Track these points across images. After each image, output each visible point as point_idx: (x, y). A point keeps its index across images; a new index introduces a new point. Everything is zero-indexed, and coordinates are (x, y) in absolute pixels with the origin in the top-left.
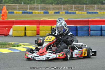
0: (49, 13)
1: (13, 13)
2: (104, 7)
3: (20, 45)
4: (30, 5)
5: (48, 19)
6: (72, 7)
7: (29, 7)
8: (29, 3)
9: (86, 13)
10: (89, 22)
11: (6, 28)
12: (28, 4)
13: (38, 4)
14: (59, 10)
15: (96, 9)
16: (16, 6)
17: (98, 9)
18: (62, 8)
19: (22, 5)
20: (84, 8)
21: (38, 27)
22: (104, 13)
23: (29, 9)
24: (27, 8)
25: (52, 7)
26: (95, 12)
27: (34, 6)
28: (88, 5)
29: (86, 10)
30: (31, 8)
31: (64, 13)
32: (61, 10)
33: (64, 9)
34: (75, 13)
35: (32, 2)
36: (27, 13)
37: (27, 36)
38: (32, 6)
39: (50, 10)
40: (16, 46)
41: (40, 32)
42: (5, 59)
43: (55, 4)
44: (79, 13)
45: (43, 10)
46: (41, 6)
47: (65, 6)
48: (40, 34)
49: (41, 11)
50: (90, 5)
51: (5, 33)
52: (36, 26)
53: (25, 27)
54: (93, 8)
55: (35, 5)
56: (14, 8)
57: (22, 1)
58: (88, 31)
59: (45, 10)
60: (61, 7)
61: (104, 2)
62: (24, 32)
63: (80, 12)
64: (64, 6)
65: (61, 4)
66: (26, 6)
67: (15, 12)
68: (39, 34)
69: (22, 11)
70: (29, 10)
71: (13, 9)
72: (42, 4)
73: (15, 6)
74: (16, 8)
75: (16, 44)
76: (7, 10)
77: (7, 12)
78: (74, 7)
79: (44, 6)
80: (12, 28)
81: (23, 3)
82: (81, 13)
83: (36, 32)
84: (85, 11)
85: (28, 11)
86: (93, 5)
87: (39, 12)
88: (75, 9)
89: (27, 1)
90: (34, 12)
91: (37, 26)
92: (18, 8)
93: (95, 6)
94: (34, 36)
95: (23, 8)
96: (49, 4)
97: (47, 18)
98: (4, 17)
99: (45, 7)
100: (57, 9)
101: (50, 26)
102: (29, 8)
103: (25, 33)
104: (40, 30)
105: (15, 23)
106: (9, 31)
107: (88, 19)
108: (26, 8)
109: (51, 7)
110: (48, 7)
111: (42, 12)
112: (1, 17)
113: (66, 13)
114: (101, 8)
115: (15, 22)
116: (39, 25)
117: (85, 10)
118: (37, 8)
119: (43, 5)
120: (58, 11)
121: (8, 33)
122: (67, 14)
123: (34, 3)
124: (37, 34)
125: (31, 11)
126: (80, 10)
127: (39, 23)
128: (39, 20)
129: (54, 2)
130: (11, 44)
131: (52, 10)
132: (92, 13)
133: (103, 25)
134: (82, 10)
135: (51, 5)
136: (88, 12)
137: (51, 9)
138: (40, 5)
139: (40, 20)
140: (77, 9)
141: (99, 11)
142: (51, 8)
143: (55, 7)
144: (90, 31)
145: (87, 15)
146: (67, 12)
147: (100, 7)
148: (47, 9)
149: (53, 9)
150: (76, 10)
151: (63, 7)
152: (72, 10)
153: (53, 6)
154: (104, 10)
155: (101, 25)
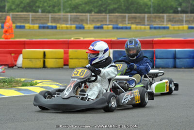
0: (86, 28)
1: (23, 27)
2: (179, 19)
3: (36, 84)
4: (52, 14)
5: (84, 38)
6: (124, 18)
7: (51, 18)
8: (51, 11)
9: (149, 29)
10: (153, 44)
11: (11, 54)
12: (49, 12)
13: (67, 12)
14: (102, 23)
15: (165, 21)
16: (29, 15)
17: (169, 21)
18: (108, 19)
19: (40, 14)
20: (144, 20)
21: (66, 53)
22: (179, 28)
23: (50, 21)
24: (47, 19)
25: (90, 18)
26: (163, 26)
27: (60, 15)
28: (153, 15)
29: (148, 23)
30: (55, 20)
31: (111, 29)
32: (105, 23)
33: (111, 21)
34: (130, 28)
35: (56, 9)
36: (48, 28)
37: (47, 68)
38: (57, 16)
39: (87, 24)
40: (29, 84)
41: (70, 60)
42: (10, 107)
43: (95, 13)
44: (136, 28)
45: (75, 23)
46: (71, 15)
47: (112, 17)
48: (70, 64)
49: (71, 24)
50: (155, 14)
51: (9, 63)
52: (62, 50)
53: (44, 53)
54: (161, 19)
55: (62, 14)
56: (25, 20)
57: (39, 7)
58: (152, 58)
59: (78, 23)
60: (106, 18)
61: (179, 9)
62: (42, 60)
63: (139, 27)
64: (110, 17)
65: (106, 13)
66: (46, 15)
67: (27, 25)
68: (68, 65)
69: (39, 24)
70: (51, 22)
71: (23, 21)
72: (73, 12)
73: (26, 16)
74: (29, 20)
75: (29, 81)
76: (13, 22)
77: (14, 25)
78: (128, 18)
79: (77, 15)
80: (21, 53)
81: (40, 10)
82: (141, 28)
83: (62, 60)
84: (148, 25)
85: (50, 24)
86: (161, 15)
87: (68, 26)
88: (130, 22)
89: (47, 8)
90: (59, 27)
91: (64, 51)
92: (32, 20)
93: (164, 16)
94: (59, 68)
95: (40, 20)
96: (86, 13)
97: (82, 37)
98: (7, 34)
99: (78, 18)
100: (98, 21)
102: (50, 19)
103: (44, 62)
104: (70, 57)
105: (26, 46)
106: (16, 59)
107: (151, 39)
108: (45, 19)
109: (89, 17)
110: (84, 18)
111: (74, 26)
112: (3, 36)
113: (114, 28)
114: (174, 20)
115: (26, 43)
116: (68, 48)
117: (146, 23)
118: (64, 19)
119: (75, 14)
120: (101, 25)
121: (14, 62)
122: (115, 30)
123: (59, 11)
124: (65, 65)
125: (54, 25)
126: (138, 23)
127: (67, 45)
128: (67, 40)
129: (93, 9)
130: (20, 81)
131: (90, 22)
132: (159, 28)
133: (177, 50)
134: (141, 22)
135: (88, 15)
136: (151, 26)
137: (88, 21)
138: (69, 14)
139: (70, 40)
140: (133, 21)
141: (172, 25)
142: (89, 19)
143: (96, 18)
144: (154, 59)
145: (149, 31)
146: (115, 26)
147: (173, 18)
148: (82, 21)
149: (93, 21)
150: (132, 23)
152: (125, 23)
154: (180, 22)
155: (174, 49)
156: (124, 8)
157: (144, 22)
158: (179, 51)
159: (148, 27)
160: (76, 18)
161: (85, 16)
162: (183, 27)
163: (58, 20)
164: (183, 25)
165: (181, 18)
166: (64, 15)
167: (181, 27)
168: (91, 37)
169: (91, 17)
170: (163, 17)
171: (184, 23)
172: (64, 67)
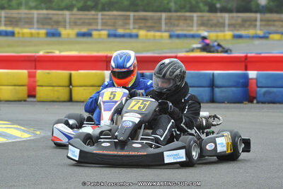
0: (63, 36)
2: (218, 22)
4: (7, 11)
5: (60, 52)
6: (126, 19)
7: (5, 17)
8: (6, 5)
9: (167, 37)
12: (2, 8)
13: (31, 8)
14: (90, 27)
15: (195, 25)
17: (203, 24)
18: (100, 21)
20: (161, 23)
21: (32, 76)
22: (217, 36)
23: (3, 23)
25: (70, 19)
26: (192, 33)
27: (19, 13)
28: (174, 14)
29: (167, 28)
30: (11, 21)
31: (105, 37)
32: (95, 28)
33: (104, 24)
34: (137, 36)
35: (14, 2)
37: (1, 100)
38: (15, 15)
39: (65, 27)
41: (38, 88)
43: (80, 9)
44: (146, 36)
45: (46, 27)
46: (38, 14)
47: (107, 17)
48: (38, 96)
49: (38, 28)
50: (179, 14)
52: (25, 72)
54: (188, 21)
55: (23, 12)
59: (49, 27)
60: (97, 19)
61: (218, 6)
63: (151, 34)
64: (103, 17)
65: (96, 11)
68: (34, 96)
70: (6, 25)
72: (42, 9)
78: (134, 19)
79: (48, 14)
82: (154, 36)
83: (25, 88)
84: (166, 31)
85: (2, 28)
86: (188, 14)
87: (33, 31)
88: (137, 26)
90: (19, 33)
91: (29, 73)
93: (193, 17)
94: (20, 101)
96: (62, 9)
97: (57, 50)
99: (50, 19)
100: (83, 24)
101: (66, 73)
102: (3, 19)
104: (38, 84)
107: (174, 55)
109: (68, 17)
110: (60, 18)
111: (43, 32)
113: (109, 36)
114: (210, 22)
116: (35, 69)
117: (163, 27)
118: (27, 20)
119: (45, 12)
120: (89, 30)
122: (112, 39)
123: (19, 6)
124: (30, 96)
125: (9, 29)
126: (149, 28)
127: (34, 64)
128: (33, 54)
131: (70, 25)
132: (185, 36)
133: (216, 72)
134: (155, 26)
135: (67, 13)
136: (172, 33)
137: (68, 26)
138: (35, 12)
139: (37, 54)
140: (142, 25)
142: (68, 20)
143: (80, 19)
145: (169, 41)
146: (112, 32)
147: (209, 20)
148: (58, 23)
149: (74, 24)
150: (140, 28)
151: (102, 19)
152: (127, 27)
153: (72, 15)
154: (220, 27)
155: (211, 72)
156: (126, 3)
157: (161, 27)
158: (219, 74)
159: (166, 34)
160: (46, 18)
161: (62, 15)
162: (224, 36)
163: (17, 21)
164: (224, 31)
165: (221, 20)
166: (26, 14)
167: (220, 34)
168: (71, 50)
169: (73, 17)
170: (191, 19)
171: (226, 28)
172: (28, 99)
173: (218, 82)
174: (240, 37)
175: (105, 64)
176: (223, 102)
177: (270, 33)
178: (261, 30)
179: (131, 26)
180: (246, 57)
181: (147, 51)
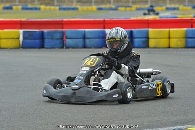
173: (88, 36)
174: (101, 9)
175: (20, 25)
176: (91, 48)
177: (119, 7)
178: (113, 5)
179: (36, 3)
180: (104, 21)
181: (46, 18)
